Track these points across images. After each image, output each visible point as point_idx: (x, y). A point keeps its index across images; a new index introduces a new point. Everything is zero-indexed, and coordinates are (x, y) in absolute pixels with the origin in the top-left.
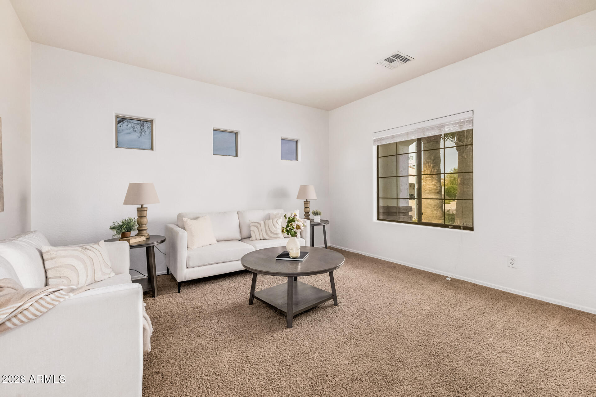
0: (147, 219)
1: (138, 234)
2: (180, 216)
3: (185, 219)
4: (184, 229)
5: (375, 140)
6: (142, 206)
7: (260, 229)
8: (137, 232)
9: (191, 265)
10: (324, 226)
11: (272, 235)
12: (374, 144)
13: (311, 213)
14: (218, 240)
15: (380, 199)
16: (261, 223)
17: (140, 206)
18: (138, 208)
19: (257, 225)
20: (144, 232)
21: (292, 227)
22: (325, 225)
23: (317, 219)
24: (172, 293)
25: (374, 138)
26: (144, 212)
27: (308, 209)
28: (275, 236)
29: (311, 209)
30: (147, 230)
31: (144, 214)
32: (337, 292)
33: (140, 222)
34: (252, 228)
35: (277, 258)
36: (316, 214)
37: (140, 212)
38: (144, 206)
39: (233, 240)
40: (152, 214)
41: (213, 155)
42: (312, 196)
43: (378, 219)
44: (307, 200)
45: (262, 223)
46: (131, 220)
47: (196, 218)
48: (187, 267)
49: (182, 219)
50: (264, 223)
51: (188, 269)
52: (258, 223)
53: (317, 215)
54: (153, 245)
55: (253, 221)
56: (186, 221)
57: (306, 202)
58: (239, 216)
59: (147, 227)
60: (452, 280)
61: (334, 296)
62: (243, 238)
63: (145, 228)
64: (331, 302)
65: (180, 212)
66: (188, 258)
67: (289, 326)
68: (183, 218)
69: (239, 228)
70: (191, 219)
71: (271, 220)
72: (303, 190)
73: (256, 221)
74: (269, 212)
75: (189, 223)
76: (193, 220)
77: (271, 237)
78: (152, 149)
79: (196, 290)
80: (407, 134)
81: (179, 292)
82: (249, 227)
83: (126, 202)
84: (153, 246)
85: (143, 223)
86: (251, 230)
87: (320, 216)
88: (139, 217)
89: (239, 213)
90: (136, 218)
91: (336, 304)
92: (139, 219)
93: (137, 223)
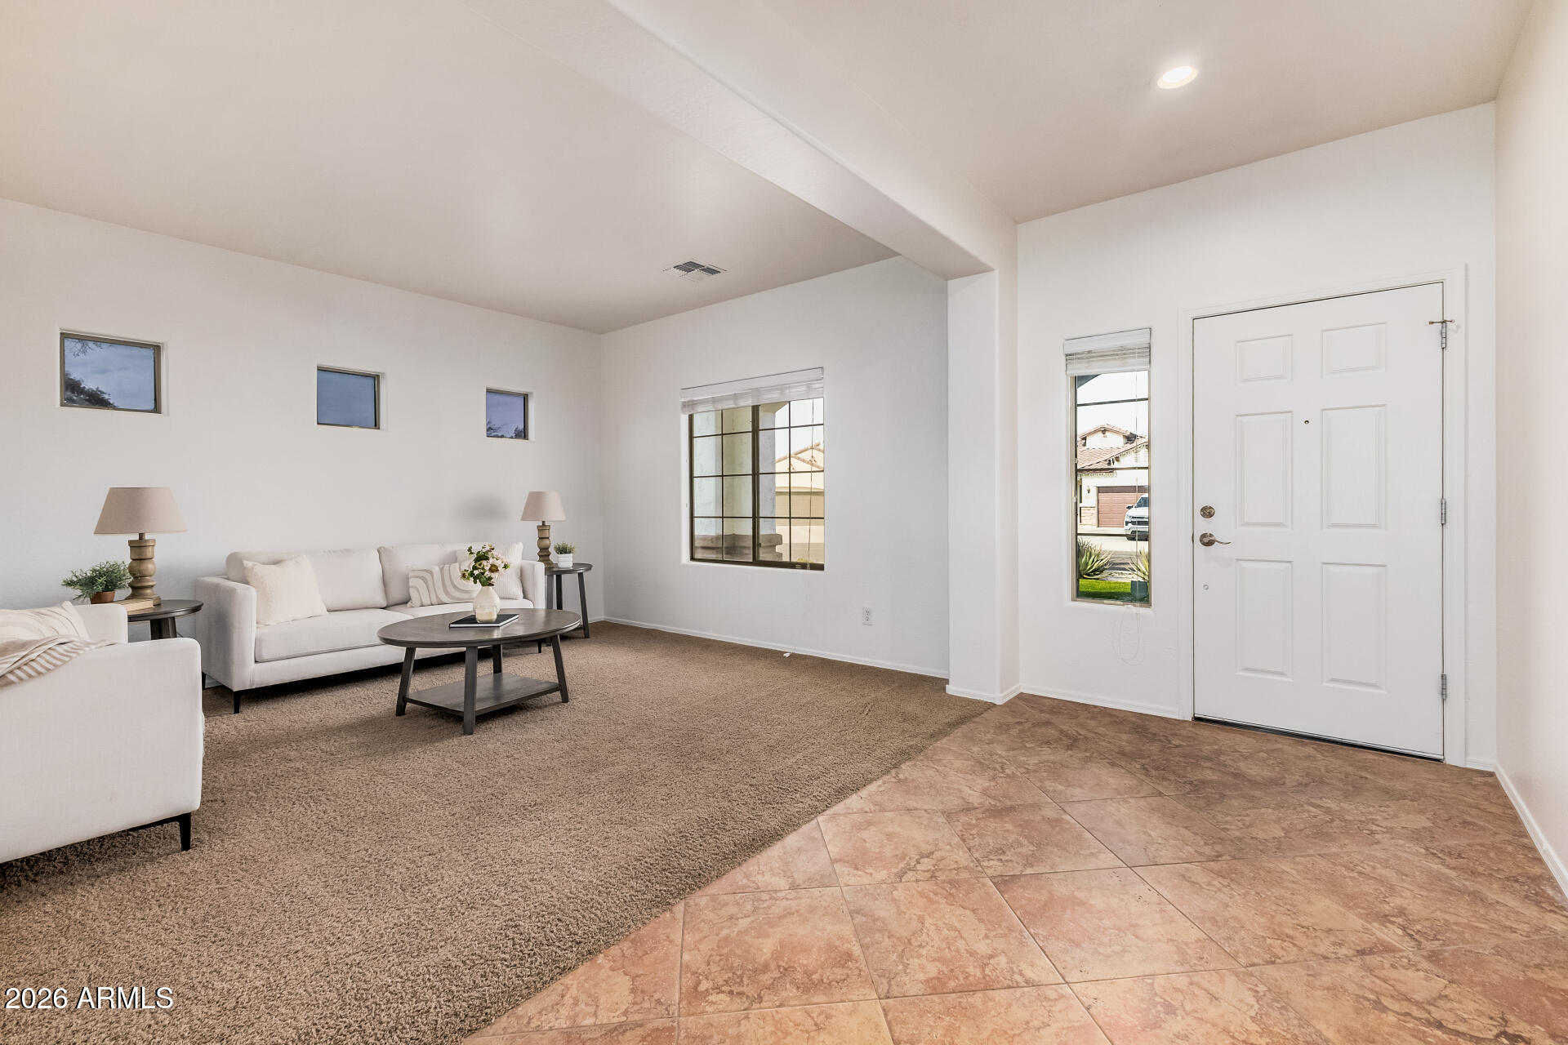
0: (153, 563)
1: (133, 597)
2: (235, 561)
3: (248, 564)
4: (247, 583)
5: (685, 402)
6: (141, 536)
7: (430, 583)
8: (129, 591)
9: (265, 655)
10: (581, 575)
11: (458, 595)
12: (683, 412)
13: (552, 550)
14: (331, 608)
15: (696, 519)
16: (434, 571)
17: (136, 537)
18: (130, 542)
19: (425, 575)
20: (148, 591)
21: (483, 569)
22: (582, 573)
23: (565, 562)
24: (220, 716)
25: (683, 400)
26: (147, 550)
27: (546, 542)
28: (466, 596)
29: (554, 541)
30: (154, 588)
31: (149, 552)
32: (567, 680)
33: (139, 570)
34: (412, 582)
35: (452, 625)
36: (563, 550)
37: (137, 549)
38: (147, 537)
39: (367, 608)
40: (166, 554)
41: (318, 423)
42: (555, 513)
43: (692, 559)
44: (543, 522)
45: (436, 570)
46: (116, 566)
47: (277, 562)
48: (256, 662)
49: (243, 564)
50: (442, 570)
51: (258, 665)
52: (427, 571)
53: (566, 553)
54: (173, 615)
55: (414, 568)
56: (252, 568)
57: (543, 528)
58: (383, 557)
59: (152, 581)
60: (793, 655)
61: (561, 687)
62: (391, 603)
63: (151, 584)
64: (557, 696)
65: (235, 551)
66: (258, 641)
67: (468, 732)
68: (245, 562)
69: (381, 581)
70: (264, 564)
71: (457, 564)
72: (535, 503)
73: (421, 568)
74: (454, 549)
75: (260, 570)
76: (267, 566)
77: (457, 599)
78: (157, 409)
79: (276, 706)
80: (735, 397)
81: (237, 711)
82: (406, 579)
83: (103, 528)
84: (173, 618)
85: (146, 573)
86: (410, 584)
87: (571, 555)
88: (133, 560)
89: (382, 551)
90: (128, 561)
91: (565, 699)
92: (135, 564)
93: (130, 572)
